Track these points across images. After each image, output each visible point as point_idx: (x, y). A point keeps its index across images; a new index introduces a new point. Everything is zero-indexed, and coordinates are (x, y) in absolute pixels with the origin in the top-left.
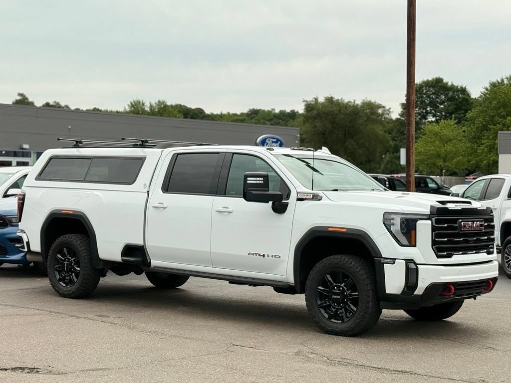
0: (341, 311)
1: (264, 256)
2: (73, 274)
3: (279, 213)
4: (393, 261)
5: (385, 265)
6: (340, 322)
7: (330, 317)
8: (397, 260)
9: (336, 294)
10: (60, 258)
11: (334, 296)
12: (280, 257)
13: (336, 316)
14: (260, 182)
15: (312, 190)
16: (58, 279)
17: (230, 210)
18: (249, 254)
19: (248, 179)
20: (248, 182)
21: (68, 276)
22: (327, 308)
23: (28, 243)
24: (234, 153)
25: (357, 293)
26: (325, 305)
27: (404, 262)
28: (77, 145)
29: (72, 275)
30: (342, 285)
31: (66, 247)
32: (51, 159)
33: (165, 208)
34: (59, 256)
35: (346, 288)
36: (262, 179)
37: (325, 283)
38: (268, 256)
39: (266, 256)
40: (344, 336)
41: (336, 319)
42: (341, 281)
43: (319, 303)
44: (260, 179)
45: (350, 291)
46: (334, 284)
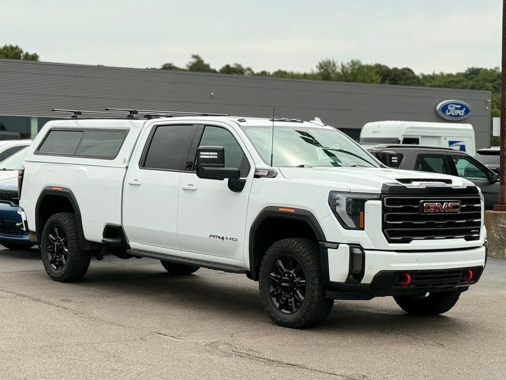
0: (291, 300)
1: (223, 238)
2: (63, 256)
3: (235, 191)
4: (336, 245)
5: (328, 249)
6: (289, 312)
7: (281, 307)
8: (340, 245)
9: (286, 281)
10: (51, 239)
11: (283, 284)
12: (237, 240)
13: (285, 305)
14: (215, 157)
15: (272, 166)
16: (50, 260)
17: (194, 187)
18: (210, 236)
19: (201, 153)
20: (201, 157)
21: (58, 258)
22: (278, 297)
23: (26, 222)
24: (205, 125)
25: (304, 281)
26: (276, 293)
27: (348, 246)
28: (76, 116)
29: (61, 256)
30: (292, 272)
31: (57, 227)
32: (50, 131)
33: (139, 185)
34: (51, 236)
35: (295, 275)
36: (217, 154)
37: (276, 269)
38: (227, 239)
39: (225, 238)
40: (292, 328)
41: (286, 310)
42: (291, 268)
43: (272, 290)
44: (215, 154)
45: (300, 278)
46: (285, 270)
